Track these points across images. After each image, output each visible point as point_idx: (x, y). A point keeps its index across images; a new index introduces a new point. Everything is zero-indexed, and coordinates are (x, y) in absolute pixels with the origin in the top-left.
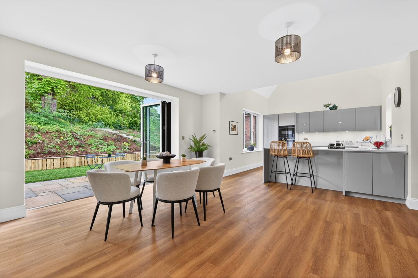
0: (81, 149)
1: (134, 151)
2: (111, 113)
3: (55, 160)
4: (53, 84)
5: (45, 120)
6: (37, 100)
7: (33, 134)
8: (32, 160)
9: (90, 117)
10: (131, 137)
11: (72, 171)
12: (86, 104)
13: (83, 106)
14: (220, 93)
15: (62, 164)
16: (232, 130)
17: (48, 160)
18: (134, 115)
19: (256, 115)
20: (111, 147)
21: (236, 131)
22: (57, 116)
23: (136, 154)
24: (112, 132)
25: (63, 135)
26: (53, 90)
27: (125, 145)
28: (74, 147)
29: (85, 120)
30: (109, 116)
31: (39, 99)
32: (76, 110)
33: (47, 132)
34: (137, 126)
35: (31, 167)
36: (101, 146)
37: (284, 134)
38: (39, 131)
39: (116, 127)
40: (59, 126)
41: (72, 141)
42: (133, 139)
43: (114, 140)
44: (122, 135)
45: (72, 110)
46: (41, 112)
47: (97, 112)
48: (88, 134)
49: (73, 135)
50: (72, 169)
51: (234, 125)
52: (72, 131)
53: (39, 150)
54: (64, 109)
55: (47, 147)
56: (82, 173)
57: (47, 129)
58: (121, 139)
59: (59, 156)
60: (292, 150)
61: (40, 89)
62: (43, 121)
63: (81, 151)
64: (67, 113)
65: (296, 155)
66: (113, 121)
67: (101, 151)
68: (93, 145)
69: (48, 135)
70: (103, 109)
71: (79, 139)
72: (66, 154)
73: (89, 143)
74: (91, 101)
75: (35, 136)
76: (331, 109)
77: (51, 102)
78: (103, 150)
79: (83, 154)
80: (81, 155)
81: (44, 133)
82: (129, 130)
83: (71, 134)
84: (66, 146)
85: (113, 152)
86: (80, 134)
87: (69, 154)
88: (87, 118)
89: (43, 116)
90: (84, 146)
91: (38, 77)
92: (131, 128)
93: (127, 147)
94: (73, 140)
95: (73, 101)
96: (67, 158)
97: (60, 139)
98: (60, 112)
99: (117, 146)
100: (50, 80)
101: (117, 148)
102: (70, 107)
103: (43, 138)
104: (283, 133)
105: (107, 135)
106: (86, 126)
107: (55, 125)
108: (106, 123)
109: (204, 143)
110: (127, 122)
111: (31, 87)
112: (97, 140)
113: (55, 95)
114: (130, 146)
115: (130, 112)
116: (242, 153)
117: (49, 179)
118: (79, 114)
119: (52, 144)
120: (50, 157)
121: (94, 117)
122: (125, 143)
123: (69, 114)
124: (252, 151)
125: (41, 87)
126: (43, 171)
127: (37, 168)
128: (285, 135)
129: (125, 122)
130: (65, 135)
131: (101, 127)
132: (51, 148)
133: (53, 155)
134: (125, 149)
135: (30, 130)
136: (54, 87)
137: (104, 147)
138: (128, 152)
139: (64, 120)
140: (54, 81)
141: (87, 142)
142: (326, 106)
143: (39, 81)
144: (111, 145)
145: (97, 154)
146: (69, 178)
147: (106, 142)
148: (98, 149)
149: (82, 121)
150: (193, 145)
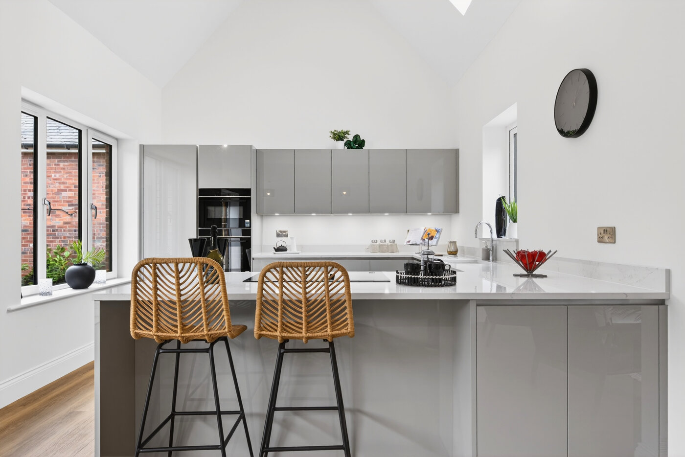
19: (109, 141)
37: (217, 216)
60: (258, 303)
65: (278, 333)
76: (349, 145)
104: (214, 212)
124: (86, 287)
128: (220, 220)
142: (339, 136)
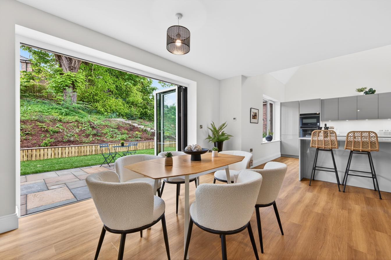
0: (97, 138)
1: (145, 140)
2: (124, 105)
3: (73, 148)
4: (73, 78)
5: (66, 111)
6: (59, 93)
7: (55, 124)
8: (52, 149)
9: (106, 108)
10: (142, 127)
11: (88, 159)
12: (102, 97)
13: (99, 99)
14: (242, 76)
15: (80, 152)
16: (253, 119)
17: (67, 148)
18: (145, 106)
20: (124, 136)
21: (256, 119)
22: (76, 107)
23: (147, 142)
24: (125, 122)
25: (81, 125)
26: (73, 84)
27: (137, 134)
28: (91, 136)
29: (101, 111)
30: (122, 107)
31: (62, 92)
32: (94, 102)
33: (67, 122)
34: (147, 117)
35: (51, 155)
36: (115, 135)
38: (60, 121)
39: (129, 118)
40: (78, 116)
41: (90, 131)
42: (144, 129)
43: (127, 129)
44: (134, 124)
45: (90, 102)
46: (63, 104)
47: (112, 104)
48: (104, 123)
49: (90, 124)
50: (88, 157)
51: (255, 113)
52: (89, 121)
53: (60, 139)
54: (83, 101)
55: (67, 136)
56: (97, 162)
57: (68, 119)
58: (133, 129)
59: (77, 145)
61: (62, 83)
62: (64, 112)
63: (98, 139)
64: (86, 104)
65: (352, 148)
66: (126, 112)
67: (115, 140)
68: (108, 134)
69: (68, 125)
70: (117, 101)
71: (96, 128)
72: (84, 143)
73: (104, 132)
74: (107, 94)
75: (57, 126)
76: (366, 93)
77: (71, 95)
78: (117, 139)
79: (99, 142)
80: (97, 143)
81: (65, 123)
82: (140, 120)
83: (88, 124)
84: (84, 135)
85: (126, 140)
86: (97, 124)
87: (87, 143)
88: (103, 109)
89: (65, 108)
90: (100, 135)
91: (60, 72)
92: (141, 118)
93: (139, 136)
94: (90, 129)
95: (91, 94)
96: (84, 146)
97: (79, 128)
98: (79, 104)
99: (129, 135)
100: (71, 74)
101: (130, 137)
102: (88, 99)
103: (64, 128)
105: (121, 124)
106: (102, 116)
107: (75, 115)
108: (119, 114)
109: (224, 132)
110: (138, 112)
111: (55, 81)
112: (112, 130)
113: (75, 88)
114: (141, 135)
115: (141, 103)
116: (262, 144)
117: (65, 168)
118: (96, 106)
119: (71, 133)
120: (69, 145)
121: (109, 108)
122: (137, 132)
123: (87, 106)
124: (271, 141)
125: (63, 81)
126: (62, 159)
127: (56, 156)
129: (136, 113)
130: (83, 125)
131: (115, 118)
132: (70, 137)
133: (72, 143)
134: (137, 138)
135: (52, 120)
136: (74, 81)
137: (118, 136)
138: (140, 141)
139: (83, 111)
140: (74, 76)
141: (103, 131)
142: (360, 90)
143: (61, 76)
144: (125, 134)
145: (111, 142)
146: (84, 167)
147: (120, 132)
148: (112, 137)
149: (99, 112)
150: (211, 135)
